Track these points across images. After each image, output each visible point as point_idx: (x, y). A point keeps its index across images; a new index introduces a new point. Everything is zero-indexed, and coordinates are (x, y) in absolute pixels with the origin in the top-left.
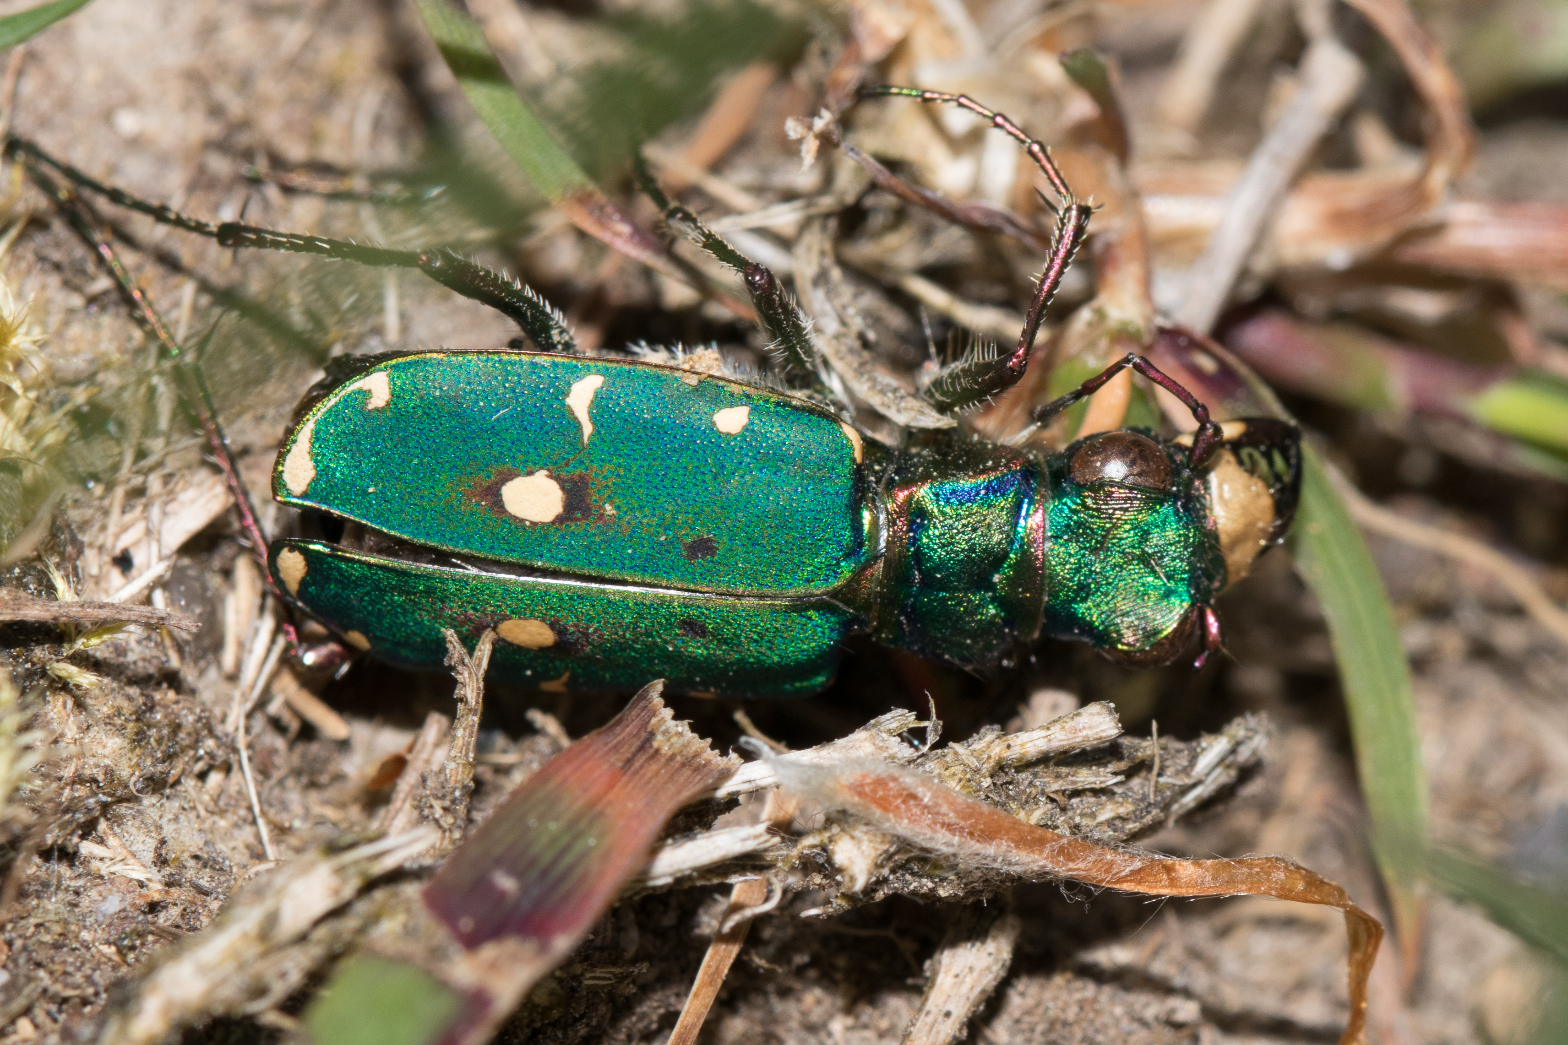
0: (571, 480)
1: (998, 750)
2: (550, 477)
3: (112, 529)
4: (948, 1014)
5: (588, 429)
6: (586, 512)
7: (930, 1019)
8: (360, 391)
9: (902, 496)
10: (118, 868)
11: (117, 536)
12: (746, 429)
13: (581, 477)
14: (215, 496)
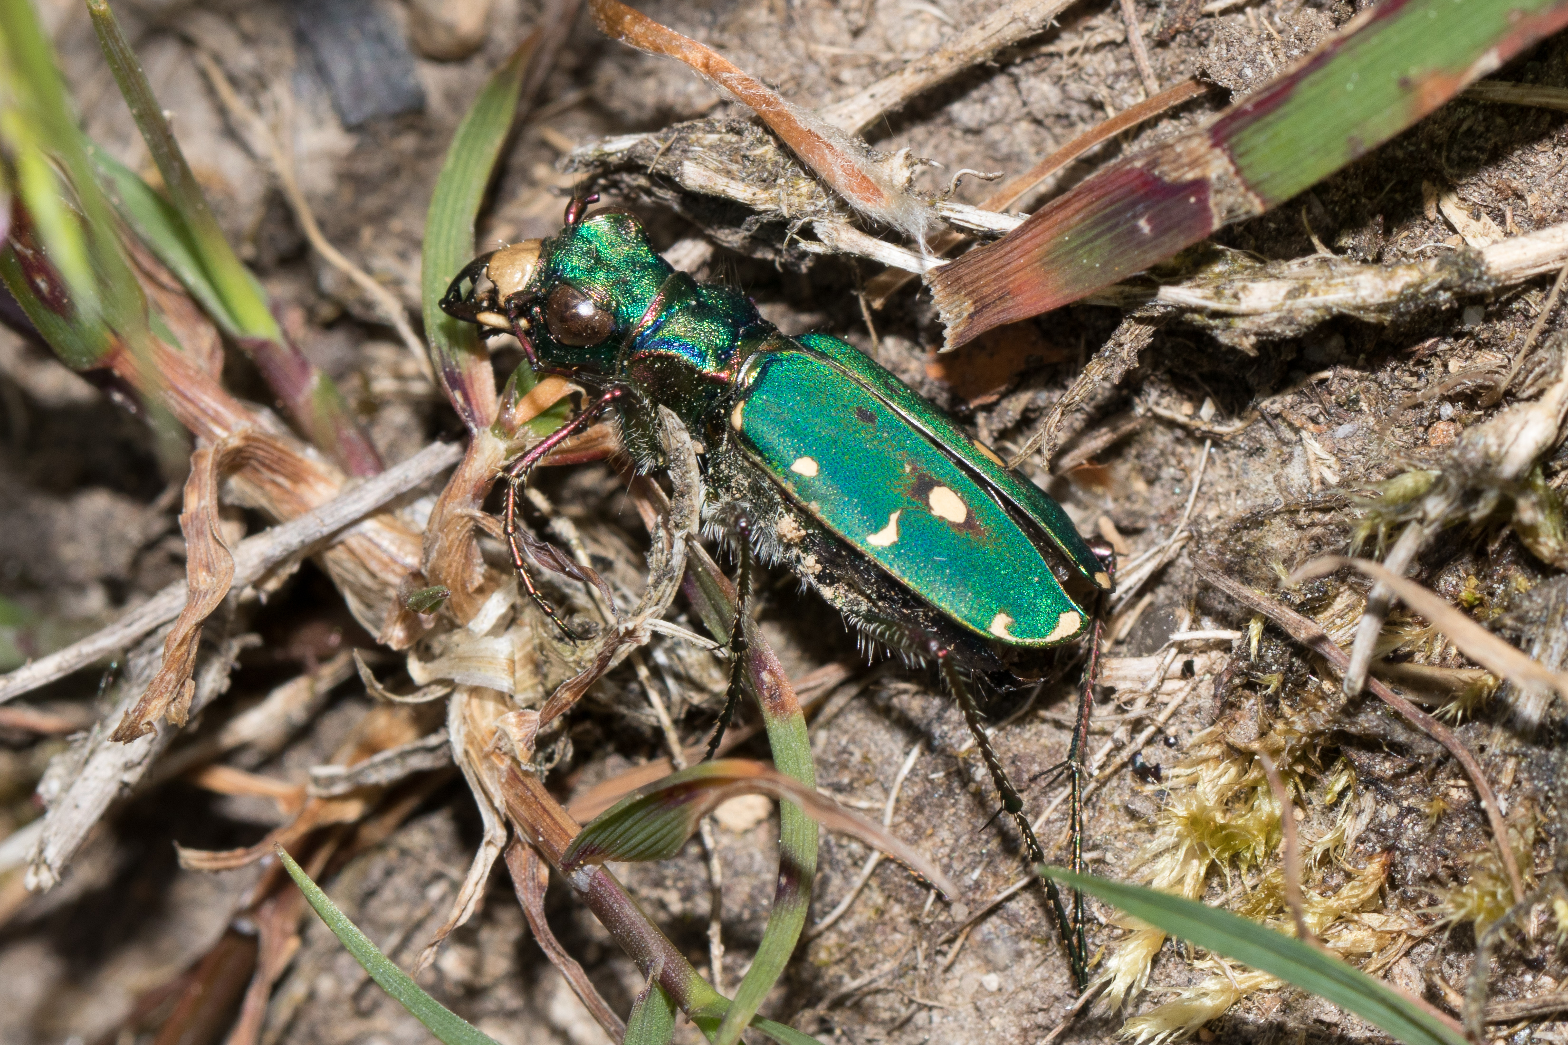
0: (920, 498)
1: (763, 196)
2: (930, 508)
3: (1181, 696)
4: (872, 96)
5: (894, 517)
6: (921, 477)
7: (884, 100)
8: (1012, 633)
9: (724, 375)
10: (1325, 456)
11: (1181, 689)
12: (801, 456)
13: (913, 496)
14: (1112, 669)
